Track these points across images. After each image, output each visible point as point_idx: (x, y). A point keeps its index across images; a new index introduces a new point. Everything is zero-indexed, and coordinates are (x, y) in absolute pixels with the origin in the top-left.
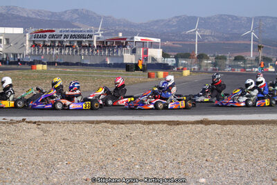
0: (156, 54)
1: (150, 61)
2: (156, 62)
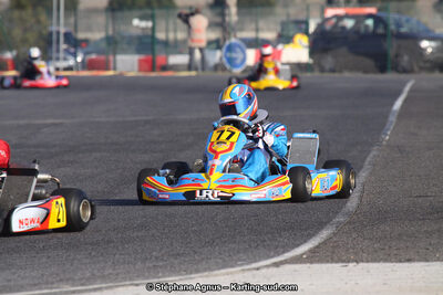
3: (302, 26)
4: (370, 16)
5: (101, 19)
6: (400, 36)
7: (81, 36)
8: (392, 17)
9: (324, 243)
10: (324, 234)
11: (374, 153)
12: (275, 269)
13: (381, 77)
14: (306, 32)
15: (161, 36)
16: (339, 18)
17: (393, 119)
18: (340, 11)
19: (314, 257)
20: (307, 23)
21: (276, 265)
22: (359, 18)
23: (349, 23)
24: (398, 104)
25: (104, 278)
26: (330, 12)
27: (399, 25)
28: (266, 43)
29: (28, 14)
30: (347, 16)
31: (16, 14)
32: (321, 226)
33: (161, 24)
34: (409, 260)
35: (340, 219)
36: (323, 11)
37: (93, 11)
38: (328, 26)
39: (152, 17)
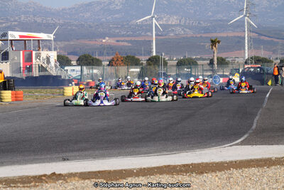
0: (48, 59)
1: (36, 73)
2: (47, 74)
3: (237, 70)
4: (259, 67)
5: (175, 68)
6: (268, 74)
7: (169, 74)
8: (266, 68)
9: (246, 139)
10: (246, 136)
11: (261, 110)
12: (230, 148)
13: (262, 86)
14: (239, 73)
15: (193, 74)
16: (249, 68)
17: (266, 100)
18: (249, 66)
19: (242, 143)
20: (239, 70)
21: (231, 146)
22: (255, 68)
23: (252, 70)
24: (268, 95)
25: (176, 150)
26: (246, 66)
27: (268, 70)
28: (226, 76)
29: (152, 67)
30: (252, 67)
31: (148, 67)
32: (244, 134)
33: (193, 70)
34: (272, 145)
35: (251, 131)
36: (244, 66)
37: (173, 66)
38: (246, 71)
39: (191, 68)
